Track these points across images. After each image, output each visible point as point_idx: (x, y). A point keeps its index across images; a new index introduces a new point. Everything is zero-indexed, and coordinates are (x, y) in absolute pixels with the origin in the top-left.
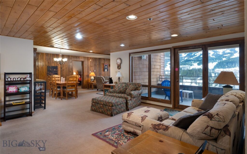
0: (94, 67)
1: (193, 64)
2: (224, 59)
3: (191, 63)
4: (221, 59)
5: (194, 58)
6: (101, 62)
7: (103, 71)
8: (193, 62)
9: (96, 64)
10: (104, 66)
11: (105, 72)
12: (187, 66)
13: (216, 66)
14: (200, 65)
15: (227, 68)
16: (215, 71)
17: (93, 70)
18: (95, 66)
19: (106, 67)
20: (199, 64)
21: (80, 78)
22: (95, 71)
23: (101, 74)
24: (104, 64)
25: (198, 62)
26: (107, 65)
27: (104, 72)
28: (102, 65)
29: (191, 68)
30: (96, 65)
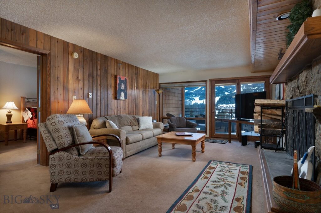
0: (86, 82)
1: (194, 98)
2: (227, 93)
3: (192, 96)
4: (224, 93)
5: (195, 90)
6: (109, 71)
7: (116, 98)
8: (194, 96)
9: (95, 74)
10: (118, 82)
11: (119, 101)
12: (188, 100)
13: (219, 101)
14: (202, 100)
15: (230, 104)
16: (219, 106)
17: (86, 92)
18: (91, 81)
19: (123, 86)
20: (200, 99)
21: (31, 119)
22: (90, 96)
23: (110, 106)
24: (118, 77)
25: (200, 96)
26: (126, 79)
27: (116, 101)
28: (113, 79)
29: (193, 102)
30: (93, 77)
